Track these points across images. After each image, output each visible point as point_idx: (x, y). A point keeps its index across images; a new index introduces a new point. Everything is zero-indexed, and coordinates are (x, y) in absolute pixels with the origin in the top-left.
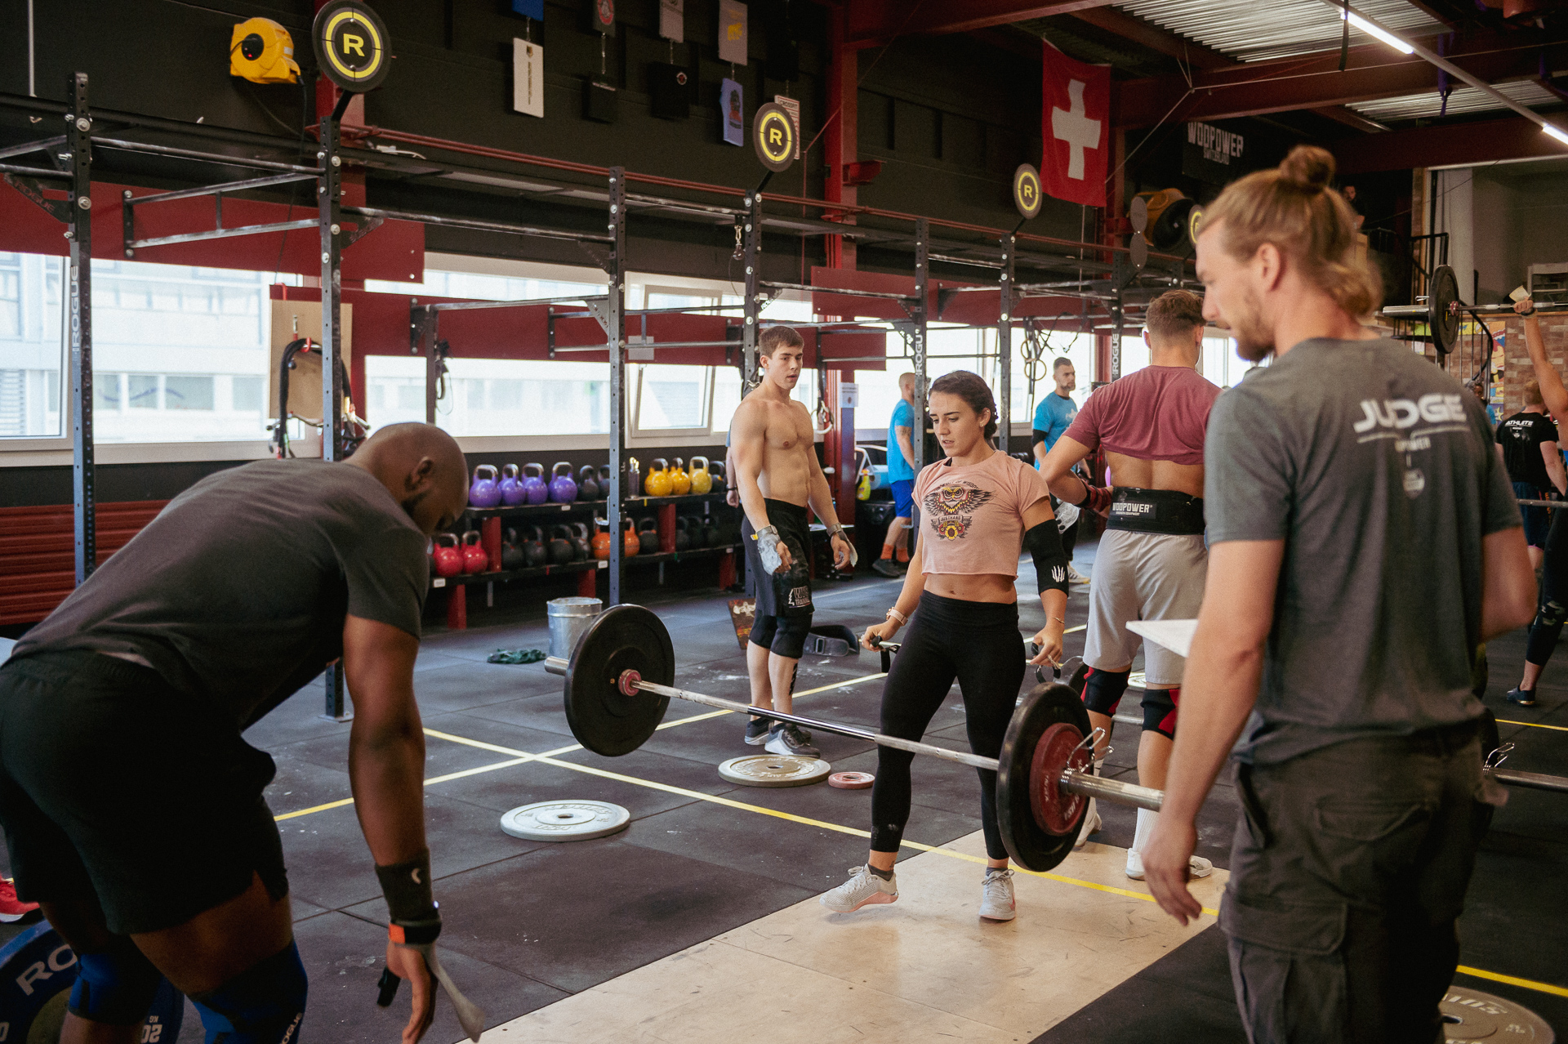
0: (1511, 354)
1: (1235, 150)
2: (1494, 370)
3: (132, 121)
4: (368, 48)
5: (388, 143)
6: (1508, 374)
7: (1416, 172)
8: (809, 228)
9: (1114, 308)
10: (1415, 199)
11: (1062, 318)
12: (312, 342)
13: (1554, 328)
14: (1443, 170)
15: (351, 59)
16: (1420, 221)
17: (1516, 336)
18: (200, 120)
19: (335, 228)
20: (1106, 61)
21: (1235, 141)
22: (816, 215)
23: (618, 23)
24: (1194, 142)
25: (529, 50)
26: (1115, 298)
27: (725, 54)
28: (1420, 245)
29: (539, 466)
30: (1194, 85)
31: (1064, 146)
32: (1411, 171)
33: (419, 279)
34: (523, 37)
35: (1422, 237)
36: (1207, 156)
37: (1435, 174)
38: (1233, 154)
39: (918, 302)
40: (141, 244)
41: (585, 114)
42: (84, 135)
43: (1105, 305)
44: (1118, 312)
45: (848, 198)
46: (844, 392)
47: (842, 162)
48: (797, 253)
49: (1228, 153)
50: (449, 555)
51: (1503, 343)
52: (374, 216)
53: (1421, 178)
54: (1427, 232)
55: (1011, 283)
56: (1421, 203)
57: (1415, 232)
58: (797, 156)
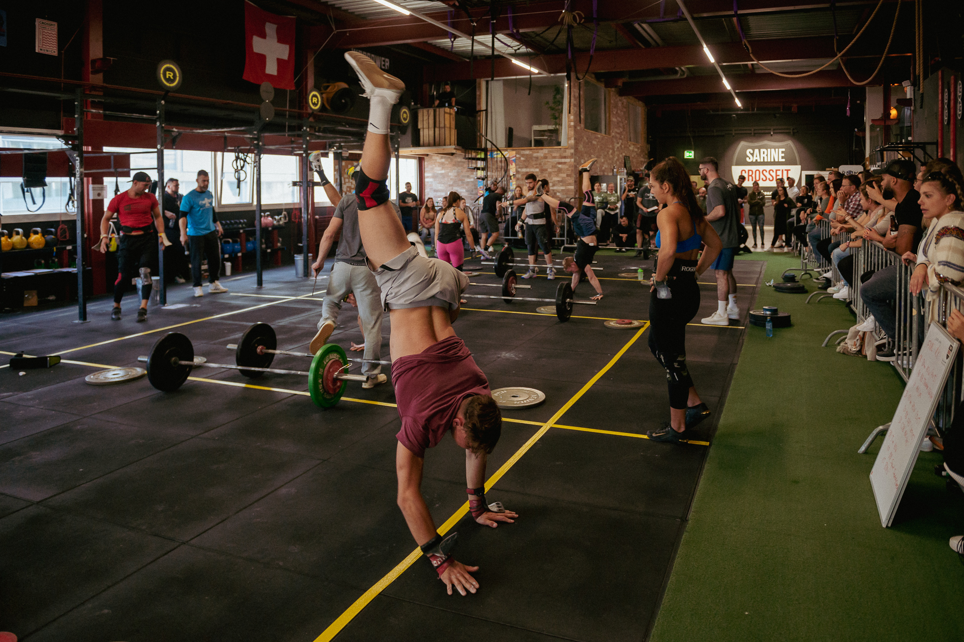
0: (518, 167)
1: (384, 65)
2: (511, 174)
6: (518, 176)
7: (478, 80)
9: (255, 142)
10: (478, 93)
13: (535, 155)
14: (491, 80)
16: (480, 104)
17: (520, 158)
20: (294, 15)
21: (384, 61)
26: (256, 137)
28: (480, 115)
30: (336, 29)
31: (262, 59)
32: (476, 79)
35: (480, 111)
39: (75, 138)
46: (93, 190)
47: (91, 58)
51: (515, 161)
53: (480, 84)
54: (483, 107)
55: (162, 127)
56: (480, 96)
57: (478, 109)
58: (56, 54)
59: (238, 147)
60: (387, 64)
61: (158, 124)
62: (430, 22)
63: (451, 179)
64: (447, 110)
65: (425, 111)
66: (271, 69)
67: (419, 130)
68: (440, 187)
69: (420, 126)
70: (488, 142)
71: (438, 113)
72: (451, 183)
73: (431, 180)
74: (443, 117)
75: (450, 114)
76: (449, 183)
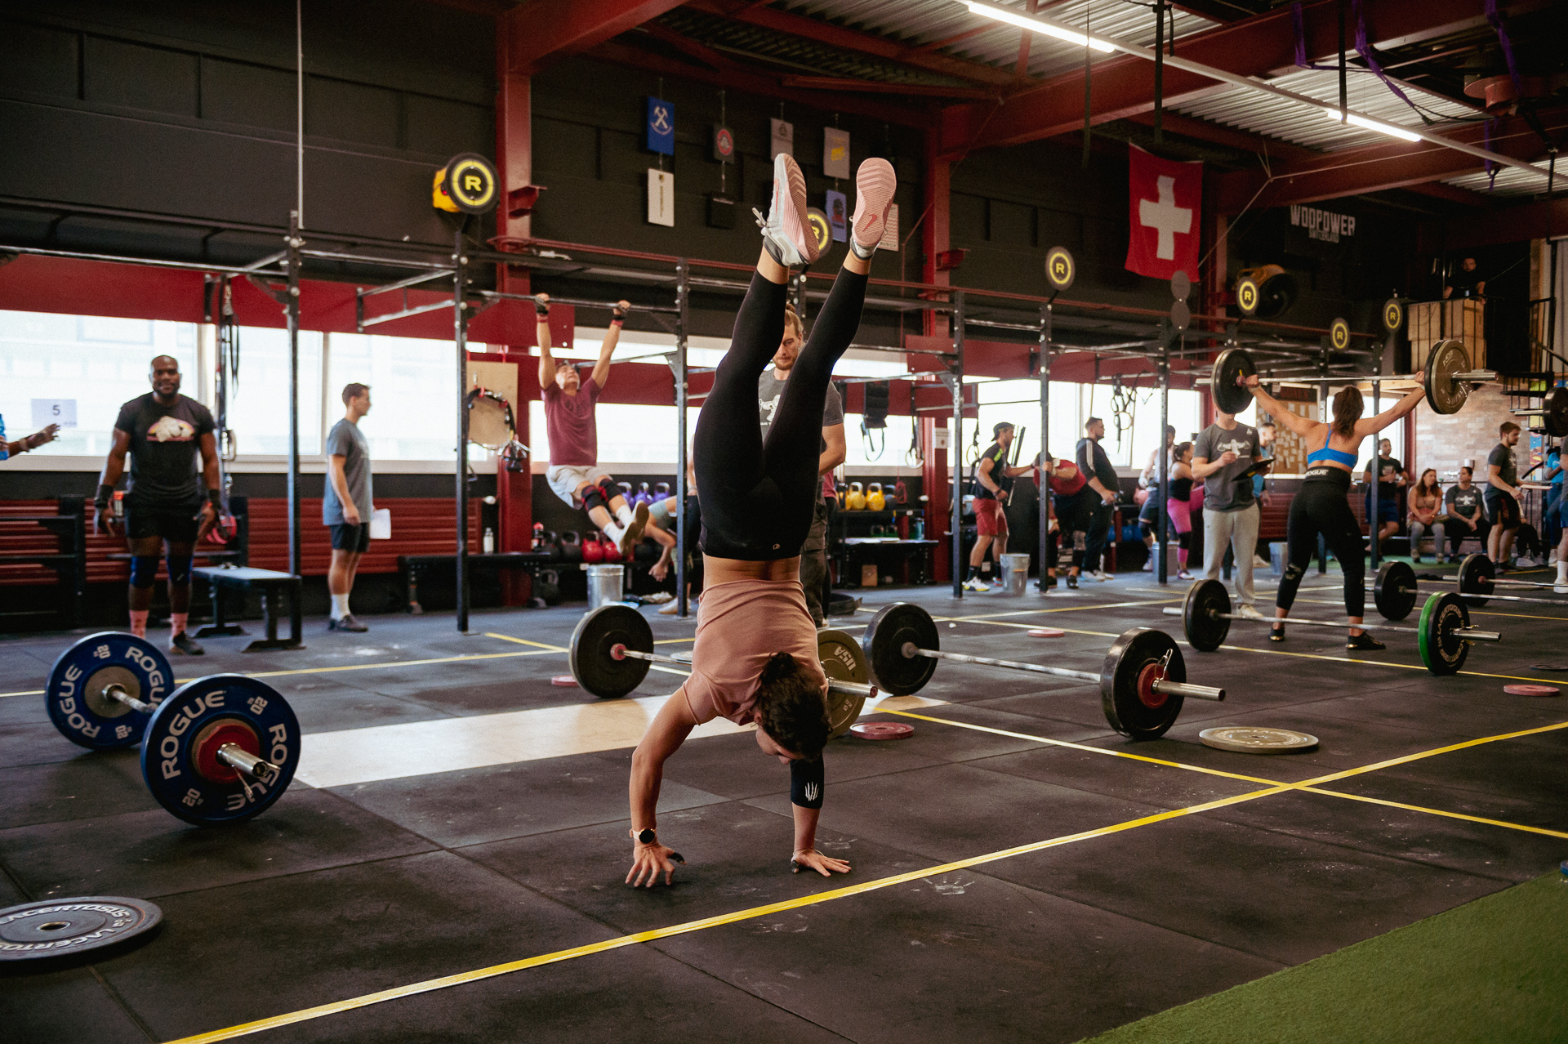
1: (1346, 229)
3: (359, 241)
4: (484, 185)
5: (548, 249)
7: (1534, 242)
8: (905, 305)
9: (1161, 363)
10: (1533, 267)
11: (1143, 375)
12: (486, 390)
14: (1562, 240)
15: (473, 193)
16: (1537, 287)
18: (406, 238)
19: (463, 305)
20: (1198, 159)
21: (1346, 221)
22: (913, 295)
23: (738, 154)
24: (1298, 224)
25: (661, 177)
26: (1162, 355)
27: (828, 172)
28: (1538, 310)
29: (666, 485)
30: (1273, 175)
31: (1153, 233)
32: (1529, 242)
33: (570, 346)
34: (657, 167)
35: (1539, 301)
36: (1313, 235)
37: (1554, 245)
38: (1344, 233)
39: (955, 357)
40: (367, 323)
41: (708, 223)
42: (295, 250)
43: (1151, 361)
44: (1165, 366)
45: (941, 280)
46: (937, 436)
47: (935, 252)
48: (897, 325)
49: (1337, 231)
50: (593, 547)
52: (493, 297)
53: (1538, 249)
54: (1545, 293)
55: (1048, 342)
56: (1538, 272)
57: (1533, 297)
58: (895, 248)
59: (1119, 375)
60: (1352, 227)
61: (1042, 338)
62: (1450, 146)
63: (1472, 435)
64: (1469, 303)
65: (1423, 307)
66: (1166, 250)
67: (1410, 343)
68: (1448, 450)
69: (1411, 336)
70: (1555, 359)
71: (1448, 310)
72: (1472, 442)
73: (1430, 437)
74: (1460, 315)
75: (1475, 310)
76: (1467, 443)
